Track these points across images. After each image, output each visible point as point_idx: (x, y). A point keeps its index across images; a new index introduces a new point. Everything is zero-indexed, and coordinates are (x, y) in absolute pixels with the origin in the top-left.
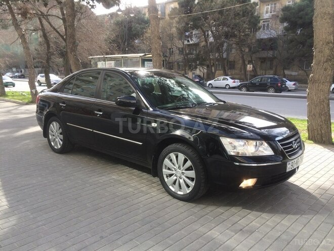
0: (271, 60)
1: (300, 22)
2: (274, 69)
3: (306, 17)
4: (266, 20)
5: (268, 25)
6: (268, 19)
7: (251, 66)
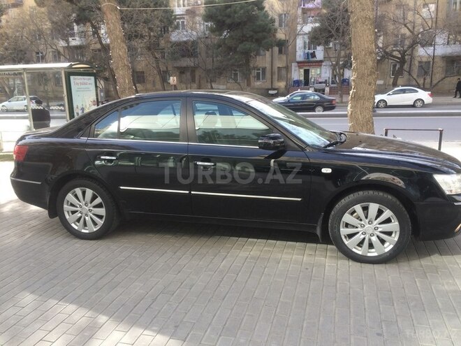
0: (193, 70)
1: (228, 21)
2: (197, 81)
3: (236, 15)
4: (182, 17)
5: (183, 22)
6: (183, 15)
7: (175, 78)
